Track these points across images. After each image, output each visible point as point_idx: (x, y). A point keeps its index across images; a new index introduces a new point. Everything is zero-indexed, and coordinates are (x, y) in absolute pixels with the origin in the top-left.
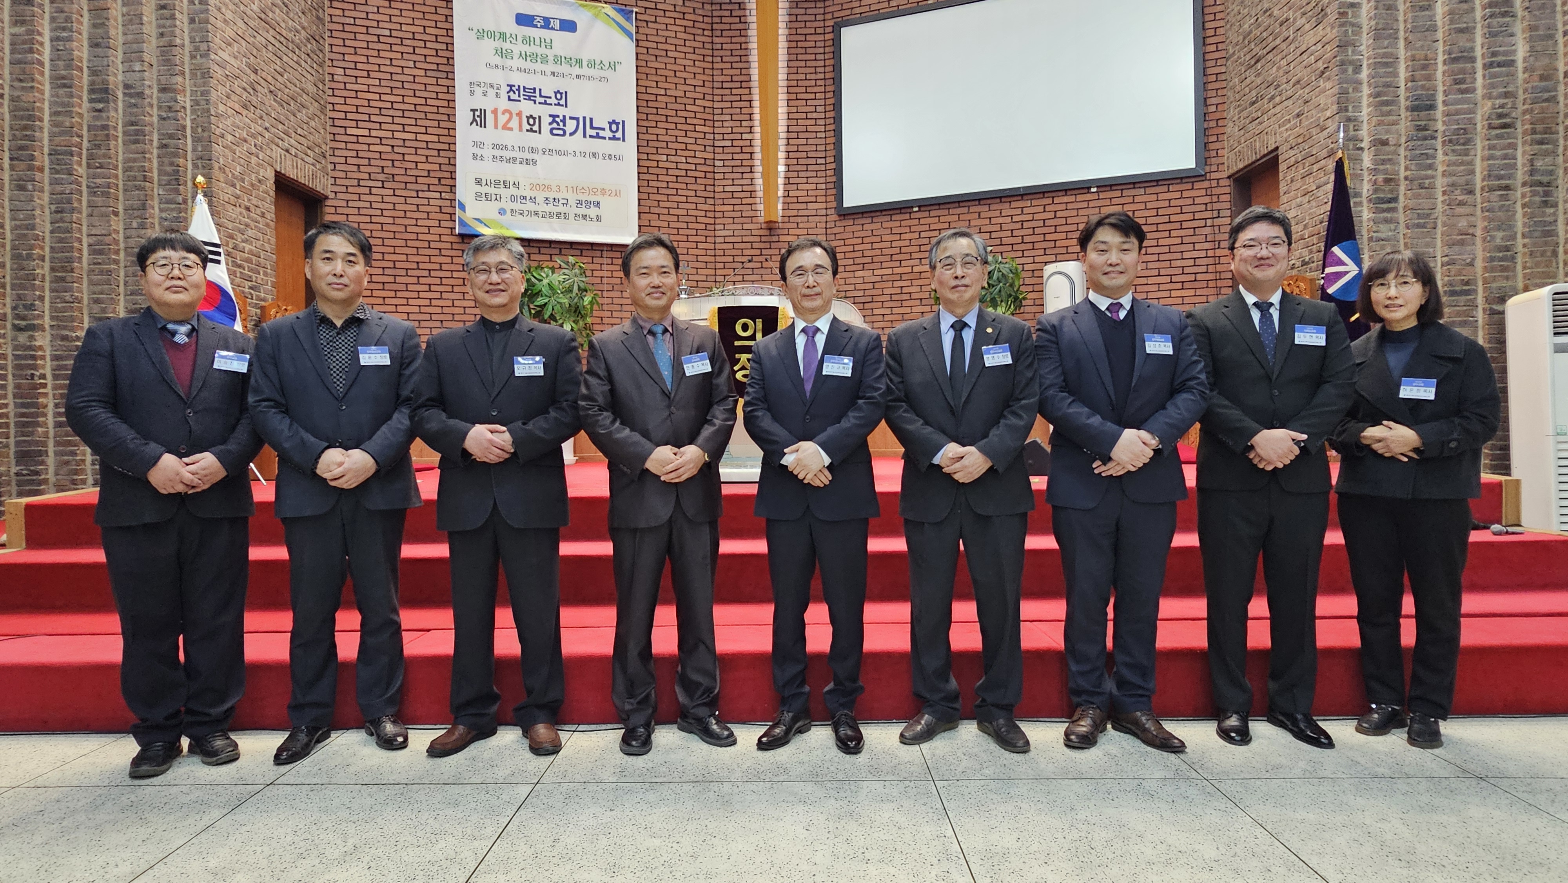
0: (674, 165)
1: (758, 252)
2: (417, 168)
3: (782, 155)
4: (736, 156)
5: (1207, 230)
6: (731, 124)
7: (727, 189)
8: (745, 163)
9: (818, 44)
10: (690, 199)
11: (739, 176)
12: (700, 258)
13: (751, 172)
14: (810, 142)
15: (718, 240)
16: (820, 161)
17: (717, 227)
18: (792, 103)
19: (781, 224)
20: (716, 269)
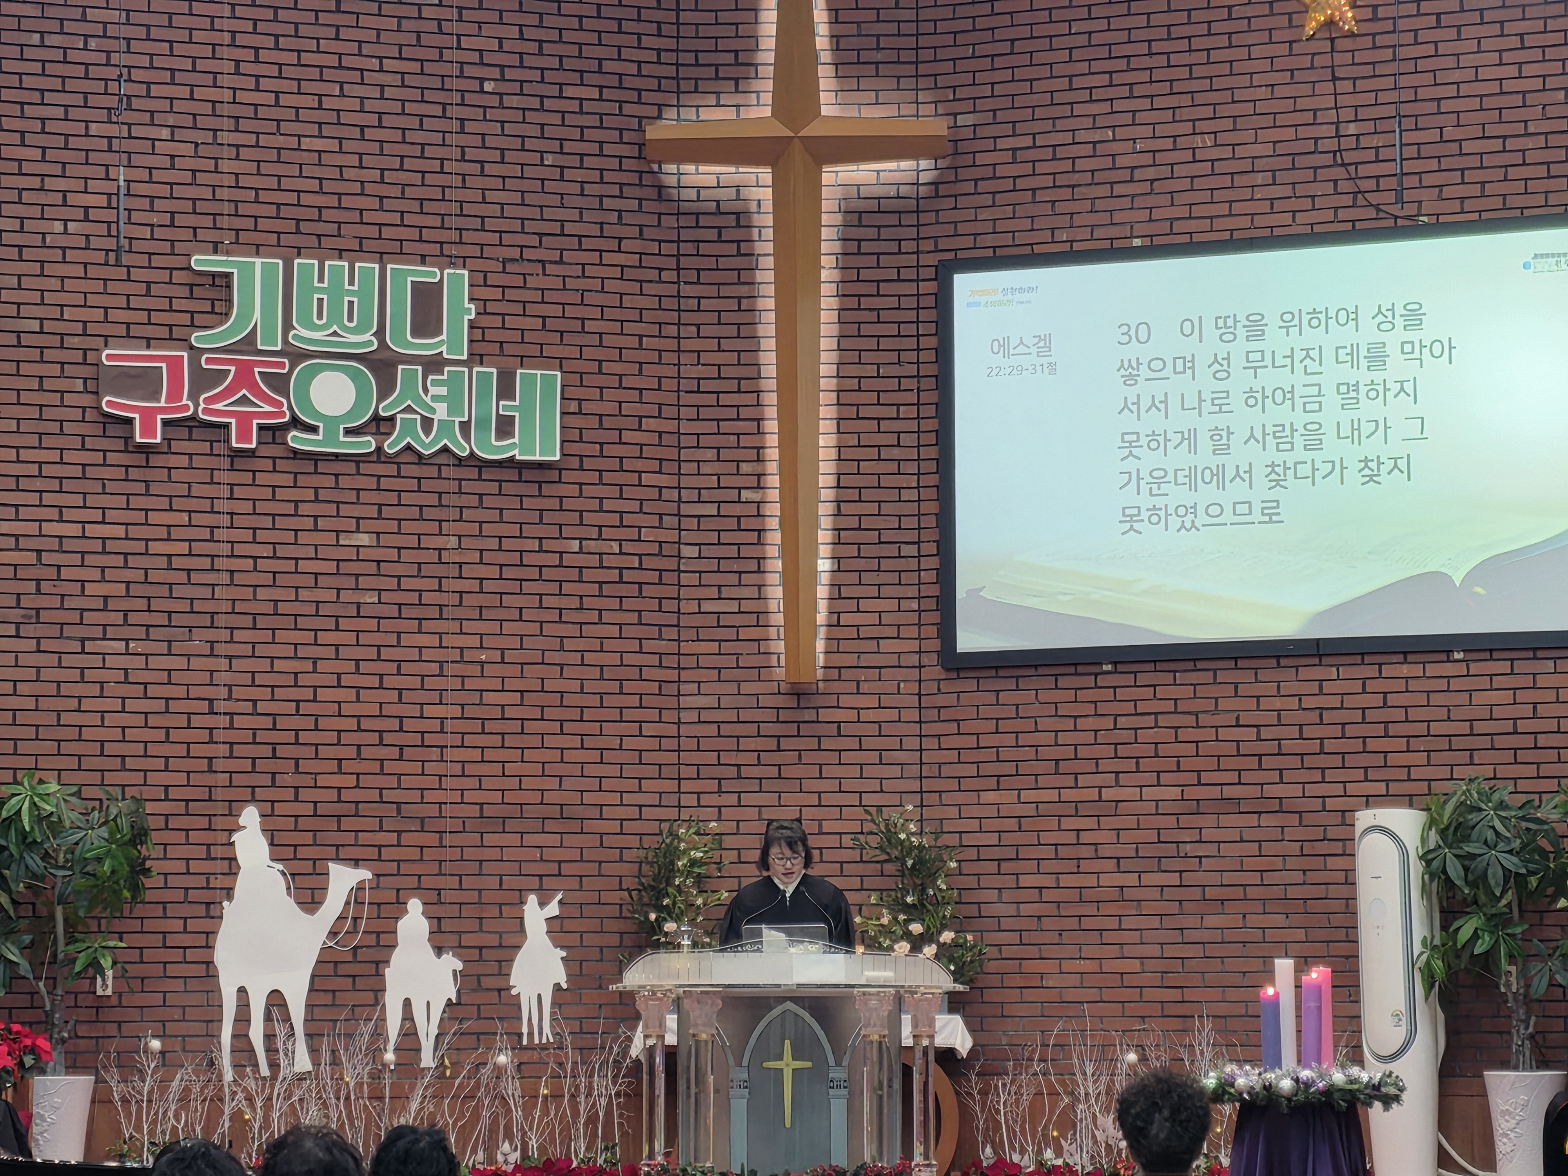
0: (594, 560)
1: (772, 744)
2: (83, 594)
3: (824, 536)
4: (725, 537)
6: (716, 468)
7: (707, 606)
8: (745, 551)
9: (906, 302)
10: (627, 631)
11: (733, 579)
12: (646, 757)
13: (759, 571)
14: (886, 508)
15: (685, 716)
16: (907, 550)
17: (685, 688)
18: (846, 426)
19: (821, 684)
20: (679, 779)
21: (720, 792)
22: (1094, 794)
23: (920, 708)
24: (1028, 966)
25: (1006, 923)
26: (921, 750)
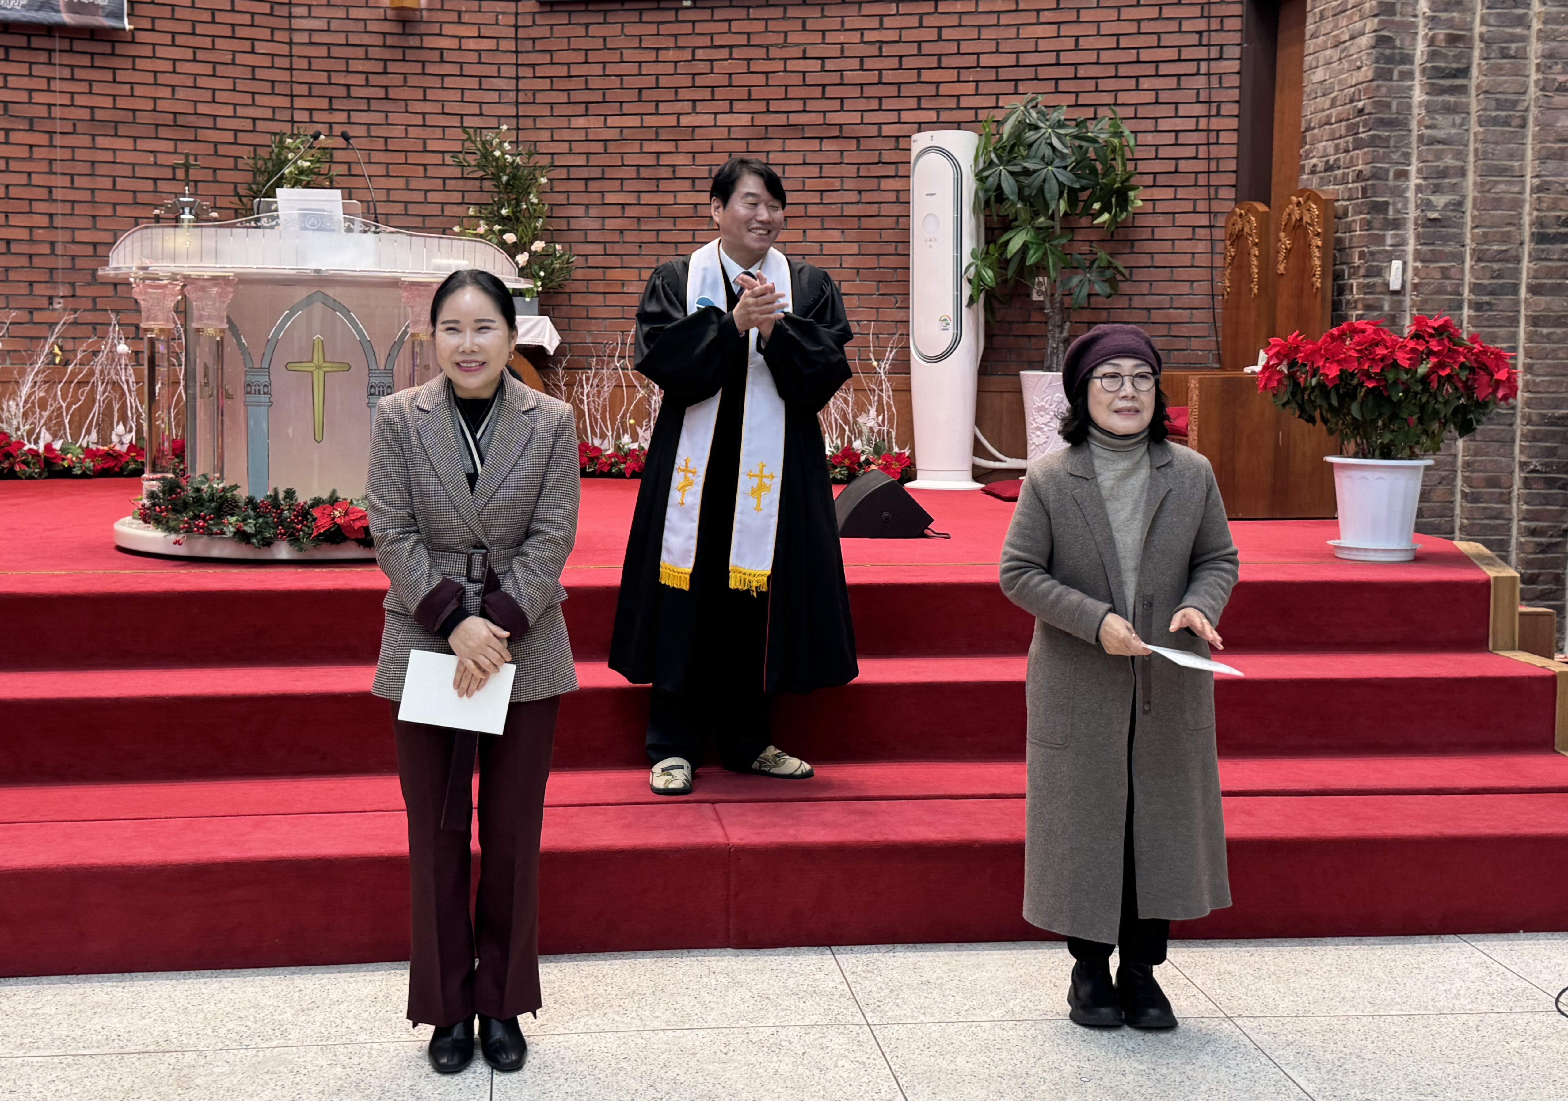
1: (379, 67)
5: (1200, 82)
15: (297, 38)
17: (296, 11)
19: (425, 13)
20: (292, 96)
21: (331, 109)
22: (672, 121)
23: (516, 38)
24: (612, 274)
25: (592, 237)
26: (517, 78)
